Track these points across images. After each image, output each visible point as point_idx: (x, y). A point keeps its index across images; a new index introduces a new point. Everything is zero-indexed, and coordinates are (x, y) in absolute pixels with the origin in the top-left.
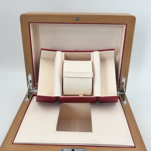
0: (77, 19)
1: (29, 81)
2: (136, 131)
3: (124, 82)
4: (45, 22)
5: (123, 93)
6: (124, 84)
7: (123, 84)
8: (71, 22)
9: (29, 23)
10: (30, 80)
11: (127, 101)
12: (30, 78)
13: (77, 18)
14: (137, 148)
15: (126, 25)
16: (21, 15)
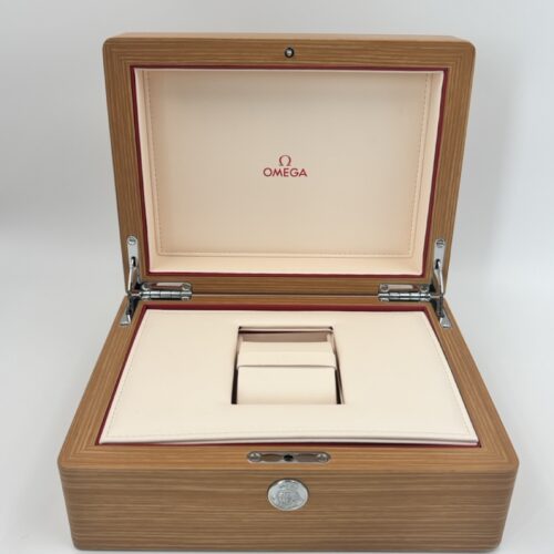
0: (290, 52)
1: (131, 262)
2: (480, 400)
3: (441, 258)
4: (184, 63)
5: (438, 297)
6: (440, 265)
7: (437, 267)
8: (270, 62)
9: (132, 68)
10: (134, 258)
11: (452, 320)
12: (133, 250)
13: (289, 49)
14: (484, 449)
15: (446, 71)
16: (107, 41)
